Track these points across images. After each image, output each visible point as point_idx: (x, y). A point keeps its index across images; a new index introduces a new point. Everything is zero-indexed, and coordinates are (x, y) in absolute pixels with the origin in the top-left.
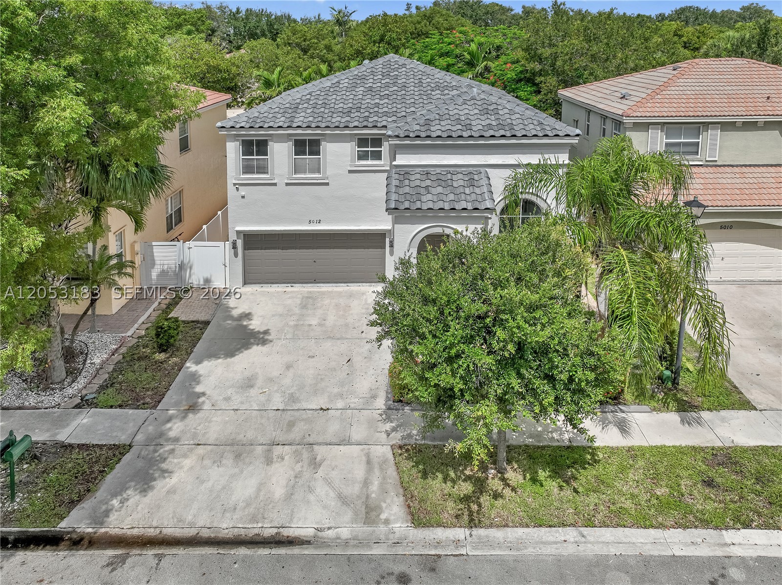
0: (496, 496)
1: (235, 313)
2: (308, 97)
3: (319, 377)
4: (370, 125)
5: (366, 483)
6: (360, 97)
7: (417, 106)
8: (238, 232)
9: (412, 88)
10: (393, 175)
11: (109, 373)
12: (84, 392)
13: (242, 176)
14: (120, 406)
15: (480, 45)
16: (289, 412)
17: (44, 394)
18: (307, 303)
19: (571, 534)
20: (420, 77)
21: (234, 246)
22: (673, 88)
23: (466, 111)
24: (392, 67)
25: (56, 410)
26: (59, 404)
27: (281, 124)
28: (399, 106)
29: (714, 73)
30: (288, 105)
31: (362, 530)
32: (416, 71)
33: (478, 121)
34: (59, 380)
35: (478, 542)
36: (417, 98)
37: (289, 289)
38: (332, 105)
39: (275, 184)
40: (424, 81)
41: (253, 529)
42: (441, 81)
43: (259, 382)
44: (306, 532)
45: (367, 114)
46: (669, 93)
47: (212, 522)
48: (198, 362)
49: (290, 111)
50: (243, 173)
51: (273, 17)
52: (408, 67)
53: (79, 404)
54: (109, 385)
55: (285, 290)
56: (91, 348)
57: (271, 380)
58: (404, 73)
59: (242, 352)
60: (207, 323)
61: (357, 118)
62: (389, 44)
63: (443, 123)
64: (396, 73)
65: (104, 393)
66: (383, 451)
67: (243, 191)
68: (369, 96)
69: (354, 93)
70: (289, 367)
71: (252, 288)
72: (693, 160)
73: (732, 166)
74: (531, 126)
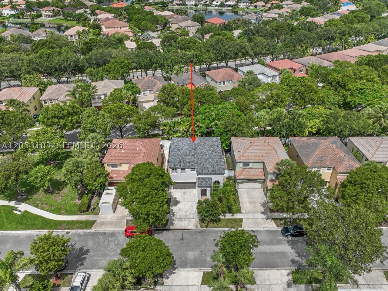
0: (209, 225)
1: (174, 197)
3: (189, 208)
4: (193, 166)
5: (196, 223)
16: (186, 214)
18: (184, 193)
19: (216, 228)
30: (179, 161)
31: (196, 228)
35: (207, 229)
36: (201, 158)
39: (178, 175)
41: (185, 228)
43: (181, 210)
44: (191, 229)
48: (172, 207)
50: (173, 173)
55: (180, 190)
57: (183, 209)
59: (177, 205)
60: (170, 199)
61: (191, 165)
66: (198, 219)
67: (173, 176)
68: (193, 157)
69: (190, 156)
70: (184, 207)
71: (175, 190)
72: (248, 167)
73: (254, 168)
74: (218, 171)
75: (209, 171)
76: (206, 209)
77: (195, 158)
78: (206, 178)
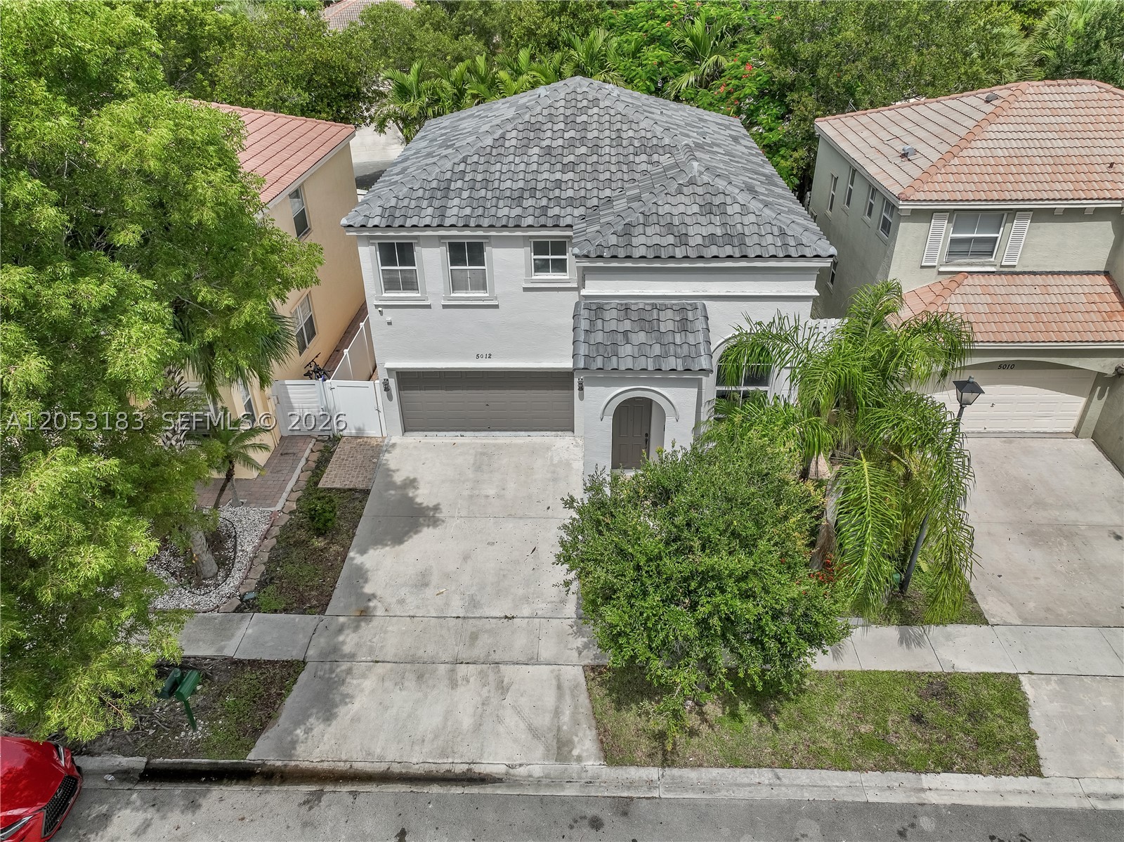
0: (693, 733)
1: (398, 478)
2: (462, 166)
3: (502, 573)
4: (550, 223)
5: (557, 713)
6: (534, 167)
7: (614, 185)
8: (389, 370)
9: (607, 149)
10: (582, 312)
11: (264, 564)
12: (242, 590)
13: (385, 295)
14: (285, 611)
15: (710, 21)
16: (471, 621)
17: (198, 592)
18: (483, 461)
19: (765, 775)
20: (618, 126)
21: (387, 389)
23: (681, 208)
24: (580, 105)
25: (215, 614)
26: (218, 606)
27: (427, 221)
28: (589, 186)
30: (434, 184)
31: (554, 767)
32: (612, 112)
33: (697, 229)
34: (211, 575)
35: (672, 783)
36: (613, 169)
37: (459, 440)
38: (496, 184)
39: (429, 307)
40: (624, 135)
41: (444, 765)
42: (649, 135)
43: (435, 579)
44: (498, 769)
45: (544, 202)
46: (971, 152)
47: (402, 756)
48: (363, 551)
49: (439, 194)
50: (385, 290)
52: (602, 105)
53: (239, 606)
54: (268, 581)
55: (455, 441)
56: (238, 530)
57: (447, 576)
58: (596, 117)
59: (411, 538)
60: (366, 492)
61: (531, 210)
62: (574, 15)
63: (649, 231)
64: (584, 118)
65: (265, 592)
66: (574, 674)
67: (389, 315)
68: (547, 165)
69: (525, 158)
70: (466, 558)
71: (415, 438)
72: (984, 265)
73: (1034, 273)
74: (770, 239)
75: (683, 239)
76: (669, 564)
77: (566, 168)
78: (659, 304)
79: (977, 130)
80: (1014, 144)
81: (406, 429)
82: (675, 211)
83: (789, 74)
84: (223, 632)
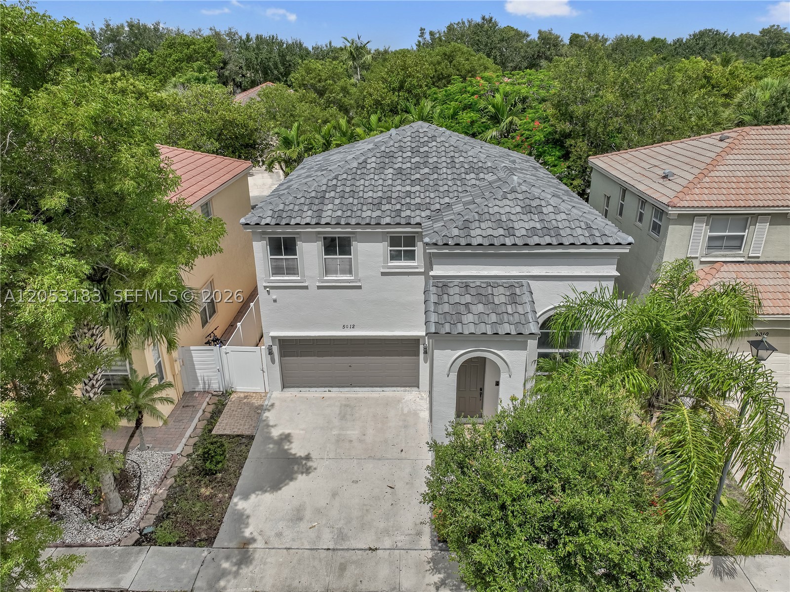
2: (334, 182)
3: (365, 508)
4: (403, 222)
6: (390, 182)
7: (451, 195)
8: (273, 338)
9: (445, 170)
10: (431, 288)
11: (163, 500)
12: (142, 525)
13: (272, 278)
14: (178, 544)
15: (506, 95)
16: (340, 553)
17: (103, 527)
18: (347, 411)
20: (452, 154)
21: (271, 353)
22: (722, 168)
23: (508, 209)
24: (422, 140)
25: (117, 548)
26: (119, 540)
27: (308, 220)
28: (432, 195)
29: (766, 147)
30: (313, 194)
32: (447, 145)
33: (521, 224)
34: (117, 511)
36: (450, 183)
37: (327, 395)
38: (361, 194)
39: (306, 288)
40: (457, 160)
42: (475, 160)
43: (308, 514)
45: (398, 207)
46: (717, 174)
48: (245, 496)
49: (317, 201)
50: (273, 274)
51: (285, 45)
52: (438, 140)
53: (138, 540)
54: (165, 516)
55: (323, 396)
56: (143, 470)
57: (318, 511)
58: (434, 148)
59: (287, 484)
60: (251, 438)
61: (388, 213)
63: (483, 226)
64: (426, 149)
65: (161, 526)
67: (274, 294)
68: (399, 181)
69: (383, 176)
70: (334, 495)
71: (291, 393)
72: (735, 257)
73: (775, 263)
74: (579, 231)
75: (511, 231)
77: (413, 183)
78: (492, 281)
79: (719, 158)
80: (749, 168)
81: (284, 386)
82: (502, 212)
83: (567, 127)
84: (122, 565)
